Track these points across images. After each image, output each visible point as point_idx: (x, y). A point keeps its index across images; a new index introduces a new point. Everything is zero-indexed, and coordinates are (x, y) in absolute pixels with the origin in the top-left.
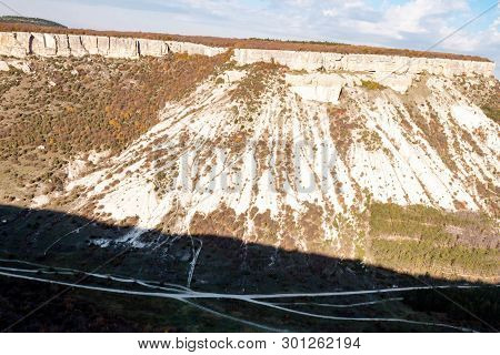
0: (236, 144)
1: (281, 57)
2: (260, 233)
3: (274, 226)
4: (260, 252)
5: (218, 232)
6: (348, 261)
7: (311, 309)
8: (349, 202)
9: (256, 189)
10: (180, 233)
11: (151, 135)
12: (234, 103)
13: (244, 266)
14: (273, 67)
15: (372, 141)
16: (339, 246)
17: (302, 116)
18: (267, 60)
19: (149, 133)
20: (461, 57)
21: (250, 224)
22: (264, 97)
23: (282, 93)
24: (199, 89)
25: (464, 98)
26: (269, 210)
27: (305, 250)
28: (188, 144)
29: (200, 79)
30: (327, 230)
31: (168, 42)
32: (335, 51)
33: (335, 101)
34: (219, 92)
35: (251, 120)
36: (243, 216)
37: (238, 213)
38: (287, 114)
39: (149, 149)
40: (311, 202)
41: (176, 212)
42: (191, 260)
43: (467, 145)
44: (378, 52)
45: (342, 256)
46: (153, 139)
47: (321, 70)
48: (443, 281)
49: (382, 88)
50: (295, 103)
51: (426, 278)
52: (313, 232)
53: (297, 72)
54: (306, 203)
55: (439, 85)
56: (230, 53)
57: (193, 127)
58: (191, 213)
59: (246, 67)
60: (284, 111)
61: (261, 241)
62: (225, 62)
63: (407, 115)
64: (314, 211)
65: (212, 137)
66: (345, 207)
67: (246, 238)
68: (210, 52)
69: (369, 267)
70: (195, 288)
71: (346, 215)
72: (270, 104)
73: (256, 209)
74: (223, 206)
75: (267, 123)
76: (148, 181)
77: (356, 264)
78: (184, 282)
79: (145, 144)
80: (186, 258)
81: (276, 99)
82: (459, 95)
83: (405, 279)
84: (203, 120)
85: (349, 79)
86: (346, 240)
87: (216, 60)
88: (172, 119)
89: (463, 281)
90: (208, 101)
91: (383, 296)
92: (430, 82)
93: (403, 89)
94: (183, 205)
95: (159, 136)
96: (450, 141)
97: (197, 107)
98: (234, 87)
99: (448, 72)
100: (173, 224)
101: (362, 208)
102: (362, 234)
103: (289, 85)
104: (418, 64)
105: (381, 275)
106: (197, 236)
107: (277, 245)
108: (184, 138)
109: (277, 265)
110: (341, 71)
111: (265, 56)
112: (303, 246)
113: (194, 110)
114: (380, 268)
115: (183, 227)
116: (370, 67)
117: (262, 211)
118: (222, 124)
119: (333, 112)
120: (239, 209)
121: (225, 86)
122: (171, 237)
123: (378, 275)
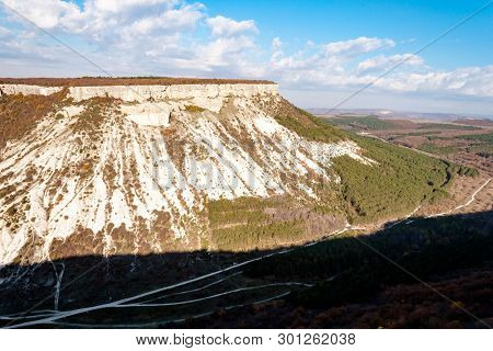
0: (85, 170)
1: (115, 91)
2: (119, 245)
3: (130, 236)
4: (121, 261)
5: (79, 252)
6: (197, 252)
7: (172, 299)
8: (190, 204)
9: (109, 208)
10: (39, 261)
12: (76, 135)
13: (108, 277)
14: (108, 100)
15: (199, 151)
16: (187, 241)
17: (142, 141)
18: (102, 94)
20: (255, 82)
21: (108, 239)
22: (104, 127)
23: (120, 122)
24: (40, 126)
25: (261, 112)
26: (123, 224)
27: (161, 251)
28: (35, 177)
29: (39, 117)
30: (176, 230)
31: (1, 85)
32: (159, 83)
33: (166, 125)
34: (60, 127)
35: (95, 148)
36: (100, 234)
37: (95, 232)
38: (127, 139)
40: (159, 209)
41: (33, 242)
42: (55, 284)
43: (269, 146)
44: (193, 82)
45: (191, 249)
47: (151, 99)
48: (269, 251)
49: (201, 110)
50: (132, 130)
51: (255, 253)
52: (164, 234)
53: (130, 103)
54: (155, 211)
55: (243, 105)
56: (66, 91)
57: (38, 162)
58: (49, 240)
59: (83, 102)
60: (124, 137)
61: (121, 252)
62: (61, 100)
63: (223, 129)
64: (162, 217)
65: (59, 168)
66: (187, 209)
67: (106, 252)
68: (45, 91)
69: (213, 253)
70: (63, 308)
71: (190, 215)
72: (111, 133)
73: (112, 225)
74: (80, 228)
75: (111, 149)
77: (203, 253)
78: (50, 305)
80: (50, 283)
81: (115, 128)
82: (257, 110)
83: (242, 256)
84: (47, 154)
85: (175, 105)
86: (193, 236)
87: (51, 98)
88: (16, 157)
89: (282, 248)
90: (51, 136)
91: (227, 273)
92: (236, 102)
93: (217, 110)
94: (40, 234)
95: (5, 174)
96: (257, 145)
97: (40, 142)
98: (75, 121)
99: (247, 94)
100: (32, 254)
101: (201, 207)
102: (204, 228)
103: (125, 115)
104: (225, 89)
105: (223, 257)
106: (59, 260)
107: (135, 252)
108: (31, 172)
109: (137, 268)
110: (167, 100)
111: (100, 91)
112: (158, 248)
113: (37, 146)
114: (221, 252)
115: (43, 254)
116: (190, 94)
117: (117, 226)
118: (69, 154)
119: (166, 133)
120: (96, 227)
121: (65, 121)
122: (31, 267)
123: (222, 258)
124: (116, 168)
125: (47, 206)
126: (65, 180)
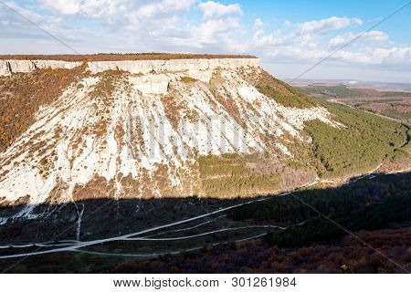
0: (100, 129)
1: (123, 65)
2: (127, 191)
3: (136, 183)
4: (128, 203)
5: (95, 195)
6: (189, 198)
7: (169, 235)
8: (184, 159)
9: (119, 160)
10: (65, 202)
11: (31, 132)
12: (93, 101)
13: (118, 216)
14: (119, 72)
15: (193, 117)
16: (182, 189)
17: (145, 106)
18: (113, 68)
19: (29, 130)
20: (239, 57)
21: (118, 185)
22: (115, 94)
23: (128, 89)
24: (65, 94)
25: (245, 82)
26: (130, 173)
27: (160, 196)
28: (61, 135)
29: (64, 86)
30: (172, 179)
31: (34, 61)
32: (160, 59)
33: (165, 93)
34: (80, 94)
35: (108, 112)
36: (112, 181)
37: (108, 179)
38: (134, 105)
39: (30, 143)
40: (159, 162)
41: (60, 187)
42: (77, 219)
43: (251, 112)
44: (188, 57)
45: (185, 195)
46: (32, 135)
47: (153, 72)
48: (250, 199)
49: (194, 80)
50: (138, 97)
51: (238, 200)
52: (163, 182)
53: (136, 75)
54: (156, 164)
55: (229, 76)
56: (85, 65)
57: (63, 123)
58: (72, 185)
59: (98, 74)
60: (131, 102)
61: (128, 196)
62: (81, 72)
63: (212, 96)
64: (162, 169)
65: (80, 127)
66: (182, 162)
67: (117, 196)
68: (69, 65)
69: (202, 199)
70: (83, 239)
71: (184, 168)
72: (120, 99)
73: (121, 174)
74: (96, 176)
75: (120, 112)
76: (33, 167)
77: (195, 198)
78: (74, 237)
79: (27, 140)
80: (73, 218)
81: (124, 95)
82: (241, 80)
83: (226, 202)
84: (71, 116)
85: (172, 77)
86: (186, 184)
87: (74, 71)
88: (46, 118)
89: (260, 197)
90: (73, 102)
91: (214, 216)
92: (223, 74)
93: (207, 80)
94: (65, 180)
95: (38, 132)
96: (241, 110)
97: (65, 107)
98: (92, 89)
99: (233, 67)
100: (59, 196)
101: (193, 161)
102: (195, 178)
103: (132, 85)
104: (214, 63)
105: (211, 203)
106: (80, 201)
107: (140, 196)
108: (58, 130)
109: (142, 210)
110: (166, 72)
111: (111, 65)
112: (158, 194)
113: (63, 110)
114: (209, 198)
115: (67, 197)
116: (185, 67)
117: (125, 175)
118: (87, 117)
119: (164, 100)
120: (109, 176)
121: (85, 89)
122: (59, 206)
123: (209, 203)
124: (125, 128)
125: (70, 158)
126: (85, 137)
